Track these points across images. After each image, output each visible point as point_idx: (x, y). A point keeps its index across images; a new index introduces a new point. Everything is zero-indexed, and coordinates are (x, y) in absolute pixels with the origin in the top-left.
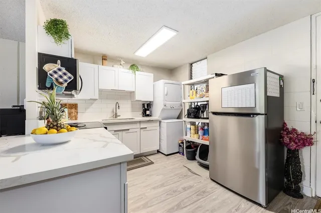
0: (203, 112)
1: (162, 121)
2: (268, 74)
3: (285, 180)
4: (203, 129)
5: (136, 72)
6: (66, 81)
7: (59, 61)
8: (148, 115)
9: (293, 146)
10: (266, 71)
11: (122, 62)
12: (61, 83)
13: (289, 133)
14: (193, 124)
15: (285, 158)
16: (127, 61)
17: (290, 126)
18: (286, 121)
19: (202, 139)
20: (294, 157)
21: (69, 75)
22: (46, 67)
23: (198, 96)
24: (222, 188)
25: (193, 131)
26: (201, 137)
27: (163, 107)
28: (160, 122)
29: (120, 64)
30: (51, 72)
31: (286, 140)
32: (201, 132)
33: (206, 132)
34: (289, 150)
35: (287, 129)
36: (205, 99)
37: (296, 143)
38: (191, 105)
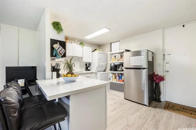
0: (119, 68)
1: (97, 73)
2: (149, 52)
3: (155, 96)
4: (119, 76)
5: (83, 46)
6: (63, 53)
7: (58, 43)
8: (89, 70)
9: (157, 81)
10: (148, 51)
11: (76, 41)
12: (61, 54)
13: (156, 76)
14: (113, 74)
15: (154, 87)
16: (78, 40)
17: (156, 73)
18: (154, 71)
19: (119, 81)
20: (158, 86)
21: (63, 50)
22: (55, 46)
23: (116, 60)
24: (130, 102)
25: (114, 78)
26: (118, 80)
27: (97, 65)
28: (96, 73)
29: (75, 42)
30: (57, 48)
31: (155, 78)
32: (118, 78)
33: (120, 78)
34: (156, 83)
35: (155, 74)
36: (120, 61)
37: (158, 80)
38: (111, 65)
